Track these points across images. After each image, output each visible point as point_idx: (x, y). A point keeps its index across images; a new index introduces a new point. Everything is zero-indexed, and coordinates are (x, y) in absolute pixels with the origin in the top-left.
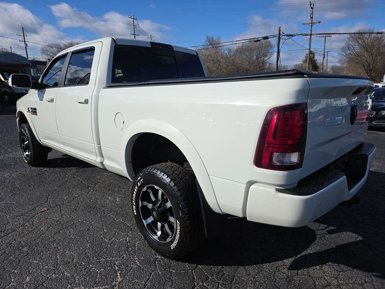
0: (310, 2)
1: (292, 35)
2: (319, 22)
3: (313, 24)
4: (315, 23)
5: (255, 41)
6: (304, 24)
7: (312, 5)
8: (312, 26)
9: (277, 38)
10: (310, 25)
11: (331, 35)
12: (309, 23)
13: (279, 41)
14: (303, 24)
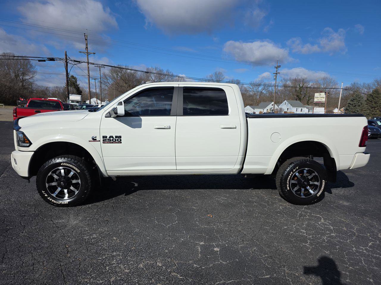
0: (85, 34)
1: (79, 62)
2: (94, 53)
3: (89, 54)
4: (90, 54)
5: (39, 61)
6: (81, 52)
7: (86, 37)
8: (88, 55)
9: (64, 62)
10: (87, 54)
11: (105, 66)
12: (86, 53)
13: (67, 65)
14: (79, 52)
